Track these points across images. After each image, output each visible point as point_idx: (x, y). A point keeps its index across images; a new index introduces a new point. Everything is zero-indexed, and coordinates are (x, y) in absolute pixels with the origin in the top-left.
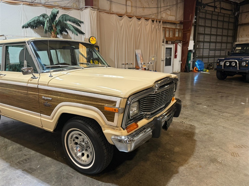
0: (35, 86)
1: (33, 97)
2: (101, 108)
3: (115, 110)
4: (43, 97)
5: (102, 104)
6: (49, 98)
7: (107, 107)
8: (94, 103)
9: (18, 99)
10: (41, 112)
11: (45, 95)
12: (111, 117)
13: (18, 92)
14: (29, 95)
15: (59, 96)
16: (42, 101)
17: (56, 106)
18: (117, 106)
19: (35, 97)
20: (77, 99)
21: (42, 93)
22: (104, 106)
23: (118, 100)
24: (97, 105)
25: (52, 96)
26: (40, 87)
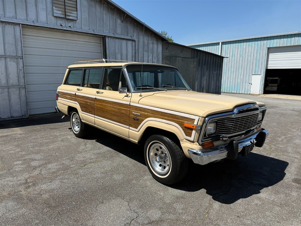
0: (128, 103)
1: (125, 112)
2: (181, 125)
3: (193, 127)
4: (133, 113)
5: (183, 121)
6: (138, 114)
7: (187, 124)
8: (175, 120)
9: (112, 113)
10: (130, 125)
11: (135, 111)
12: (189, 133)
13: (113, 107)
14: (121, 110)
15: (146, 112)
16: (132, 116)
17: (144, 120)
18: (195, 123)
19: (127, 112)
20: (162, 115)
21: (133, 109)
22: (183, 122)
23: (196, 118)
24: (178, 121)
25: (141, 112)
26: (132, 104)
